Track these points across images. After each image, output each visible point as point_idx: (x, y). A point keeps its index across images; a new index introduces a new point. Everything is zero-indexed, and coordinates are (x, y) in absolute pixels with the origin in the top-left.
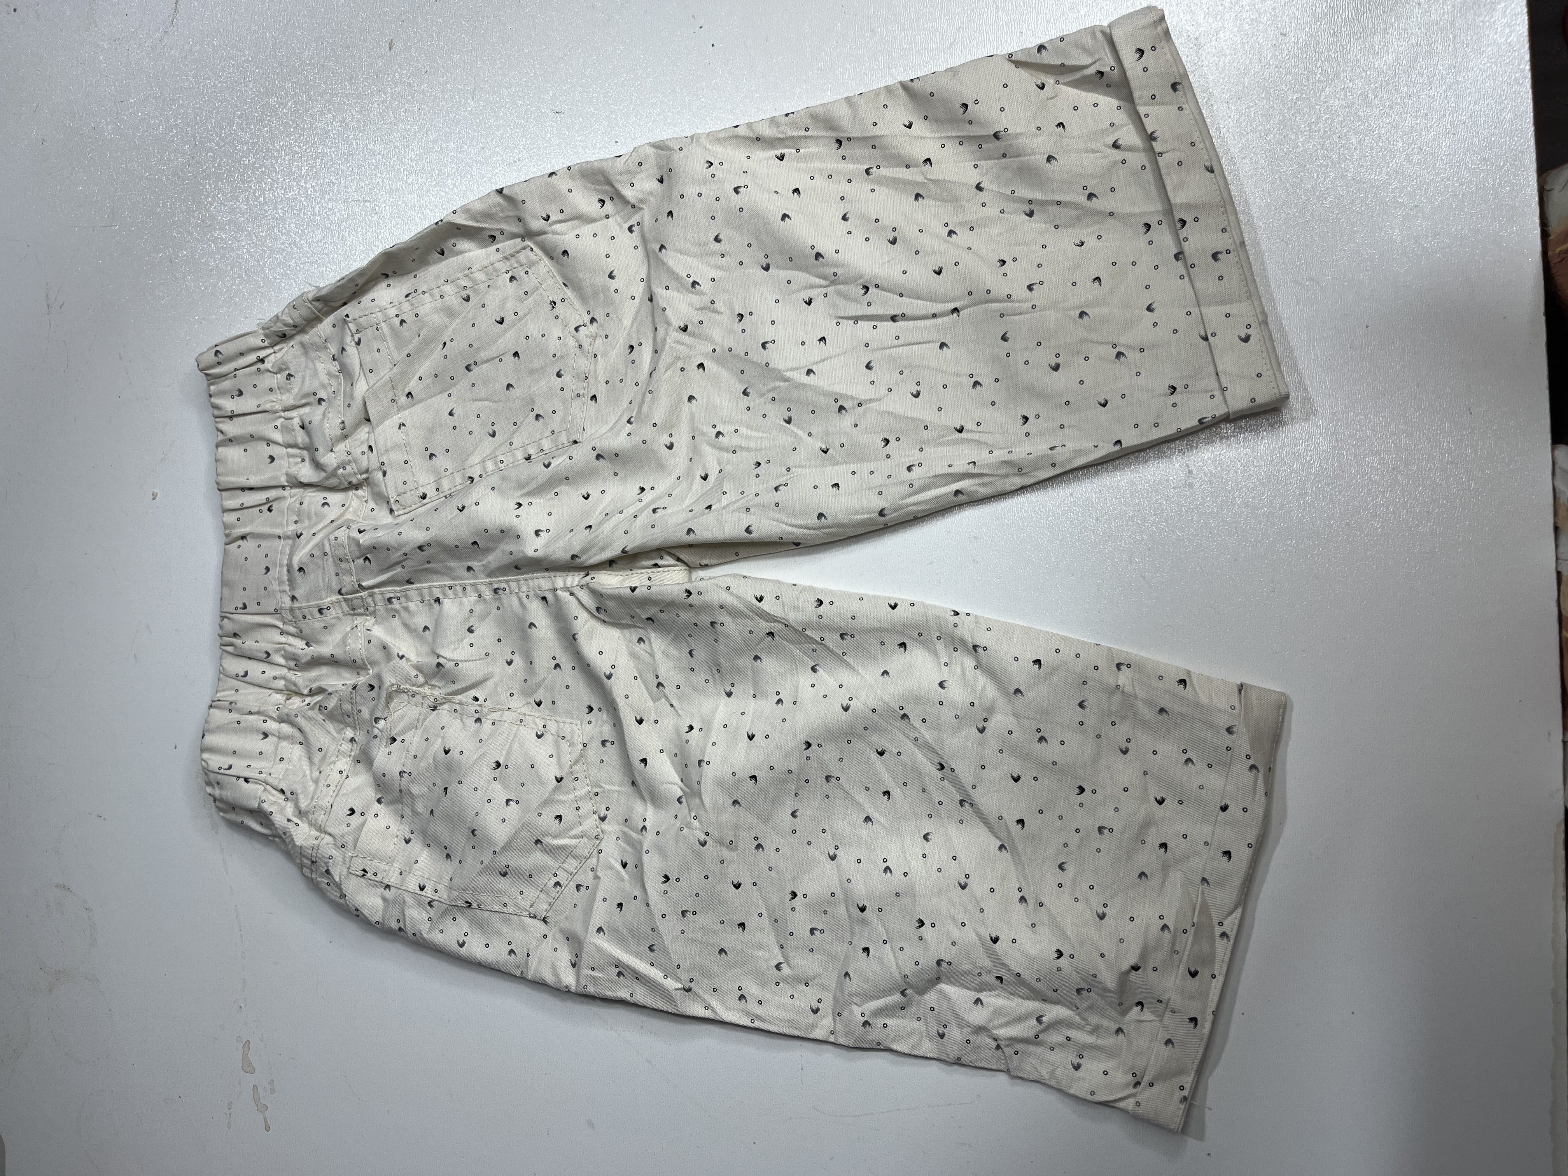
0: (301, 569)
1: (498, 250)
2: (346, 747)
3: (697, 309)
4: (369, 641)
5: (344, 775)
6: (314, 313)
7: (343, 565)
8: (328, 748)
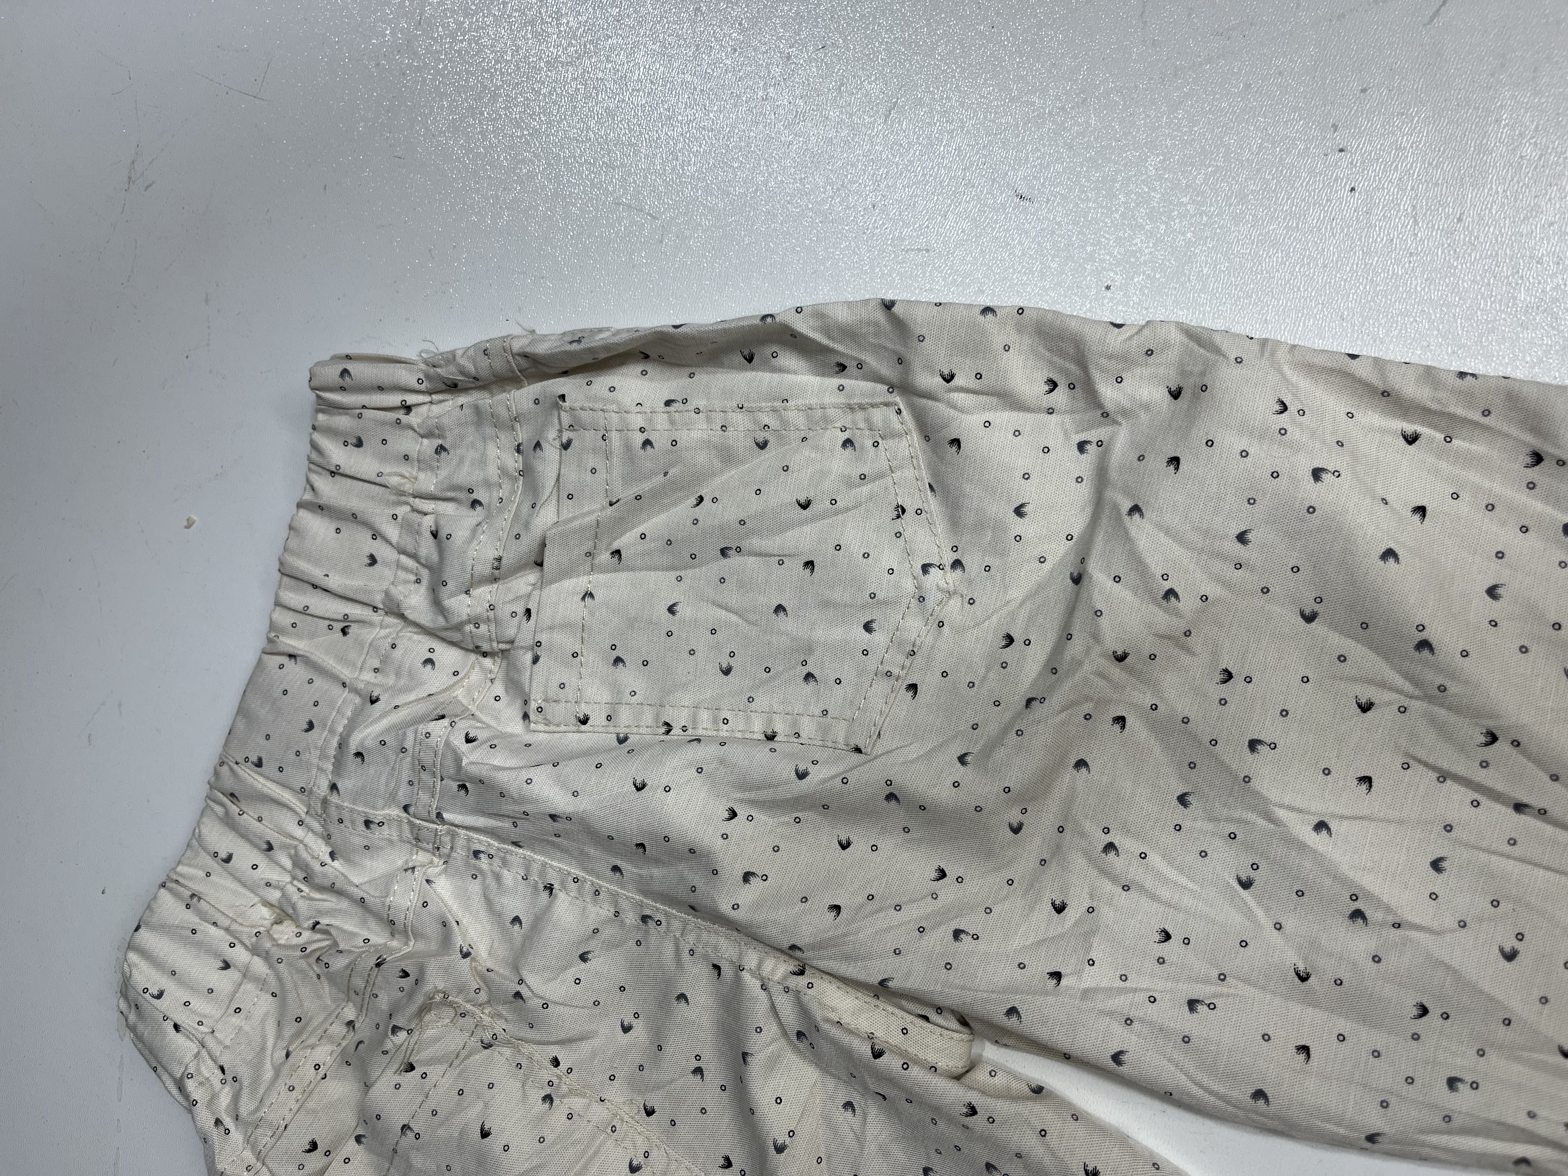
0: (359, 754)
1: (841, 388)
2: (338, 1029)
3: (1156, 635)
4: (425, 904)
5: (322, 1071)
6: (513, 372)
7: (425, 776)
8: (311, 1019)
